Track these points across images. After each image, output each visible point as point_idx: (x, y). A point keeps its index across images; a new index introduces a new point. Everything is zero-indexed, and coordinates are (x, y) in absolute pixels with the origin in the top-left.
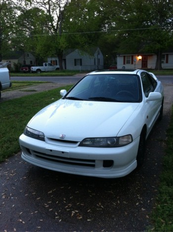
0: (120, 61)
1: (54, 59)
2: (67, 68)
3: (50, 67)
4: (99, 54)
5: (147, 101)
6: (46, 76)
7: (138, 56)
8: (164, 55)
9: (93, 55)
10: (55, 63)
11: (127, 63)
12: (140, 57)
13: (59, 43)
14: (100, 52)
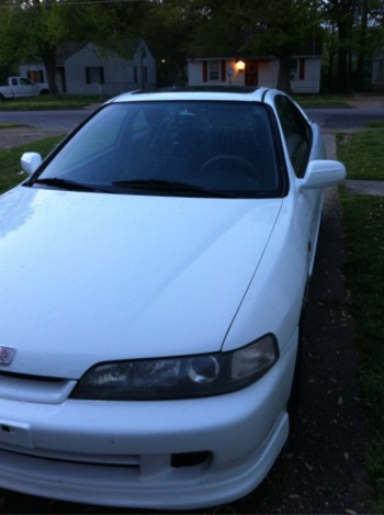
0: (194, 72)
1: (33, 68)
2: (68, 91)
3: (26, 87)
4: (144, 55)
5: (303, 189)
6: (15, 109)
7: (237, 61)
8: (295, 61)
9: (132, 58)
10: (39, 77)
11: (211, 79)
12: (240, 65)
13: (46, 26)
14: (147, 51)
